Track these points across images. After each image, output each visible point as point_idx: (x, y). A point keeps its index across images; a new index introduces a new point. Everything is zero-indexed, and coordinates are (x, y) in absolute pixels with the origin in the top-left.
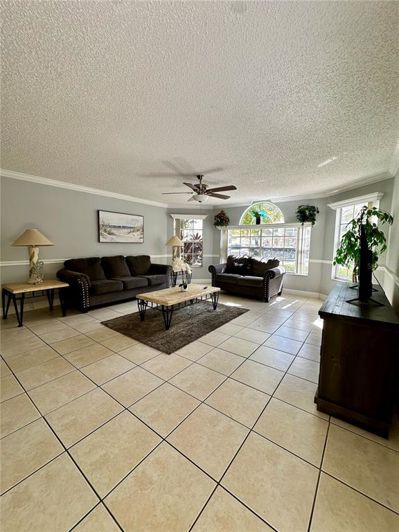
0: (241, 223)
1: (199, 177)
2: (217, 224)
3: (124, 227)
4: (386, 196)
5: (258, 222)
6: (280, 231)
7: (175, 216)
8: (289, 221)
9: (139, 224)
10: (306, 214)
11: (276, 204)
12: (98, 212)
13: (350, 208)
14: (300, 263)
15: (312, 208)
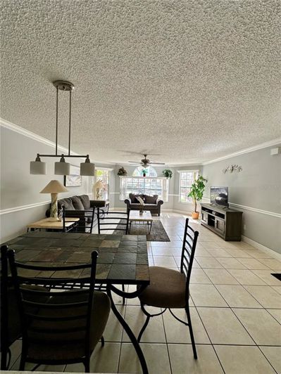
0: (134, 175)
1: (145, 156)
2: (119, 174)
4: (201, 172)
5: (144, 175)
8: (159, 176)
10: (167, 174)
11: (154, 167)
13: (185, 174)
14: (164, 196)
15: (170, 171)
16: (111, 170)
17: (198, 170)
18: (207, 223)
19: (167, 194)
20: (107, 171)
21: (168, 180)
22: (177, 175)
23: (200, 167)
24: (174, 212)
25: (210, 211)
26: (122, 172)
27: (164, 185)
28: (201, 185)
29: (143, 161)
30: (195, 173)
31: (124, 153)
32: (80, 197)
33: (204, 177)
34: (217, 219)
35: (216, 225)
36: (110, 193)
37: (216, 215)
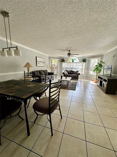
0: (68, 62)
1: (69, 51)
2: (62, 61)
3: (41, 62)
4: (102, 58)
5: (73, 61)
6: (78, 64)
7: (51, 59)
8: (80, 62)
9: (44, 61)
10: (84, 61)
11: (77, 58)
12: (36, 57)
13: (94, 60)
14: (82, 72)
15: (85, 59)
16: (58, 59)
17: (101, 58)
18: (99, 84)
19: (84, 71)
20: (57, 60)
21: (84, 64)
22: (89, 61)
23: (101, 56)
24: (86, 79)
25: (102, 79)
26: (63, 60)
27: (82, 66)
28: (101, 65)
29: (68, 54)
30: (99, 59)
31: (60, 51)
32: (43, 71)
33: (103, 61)
34: (104, 82)
35: (103, 85)
36: (58, 70)
37: (104, 80)
